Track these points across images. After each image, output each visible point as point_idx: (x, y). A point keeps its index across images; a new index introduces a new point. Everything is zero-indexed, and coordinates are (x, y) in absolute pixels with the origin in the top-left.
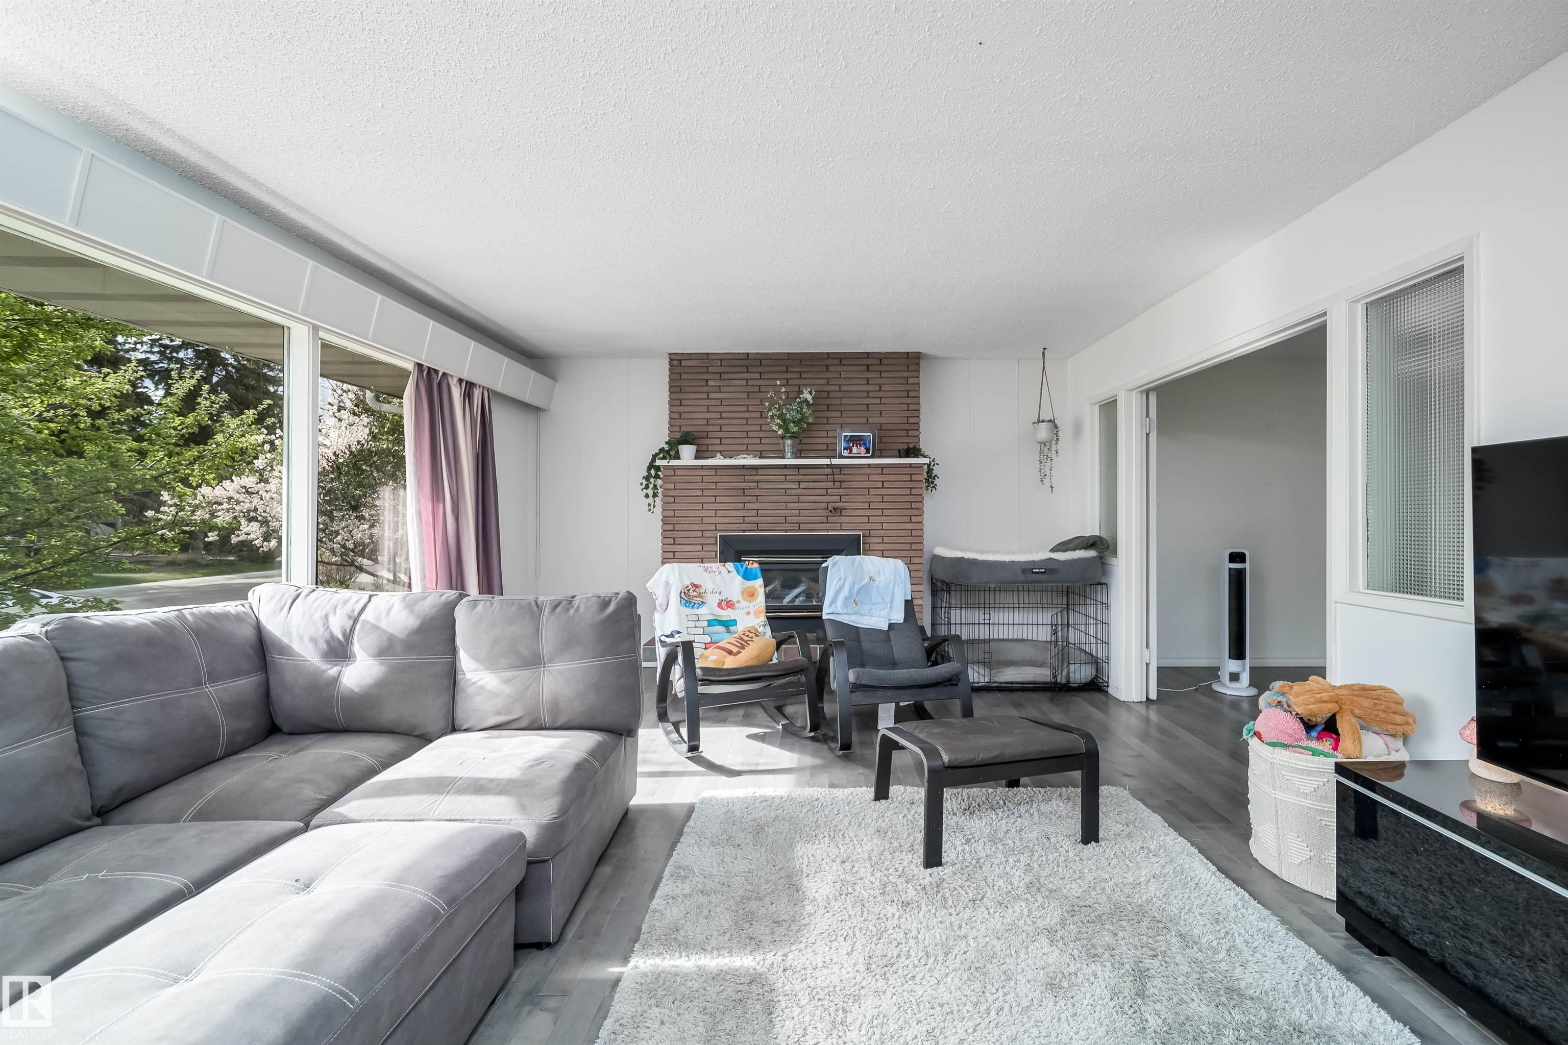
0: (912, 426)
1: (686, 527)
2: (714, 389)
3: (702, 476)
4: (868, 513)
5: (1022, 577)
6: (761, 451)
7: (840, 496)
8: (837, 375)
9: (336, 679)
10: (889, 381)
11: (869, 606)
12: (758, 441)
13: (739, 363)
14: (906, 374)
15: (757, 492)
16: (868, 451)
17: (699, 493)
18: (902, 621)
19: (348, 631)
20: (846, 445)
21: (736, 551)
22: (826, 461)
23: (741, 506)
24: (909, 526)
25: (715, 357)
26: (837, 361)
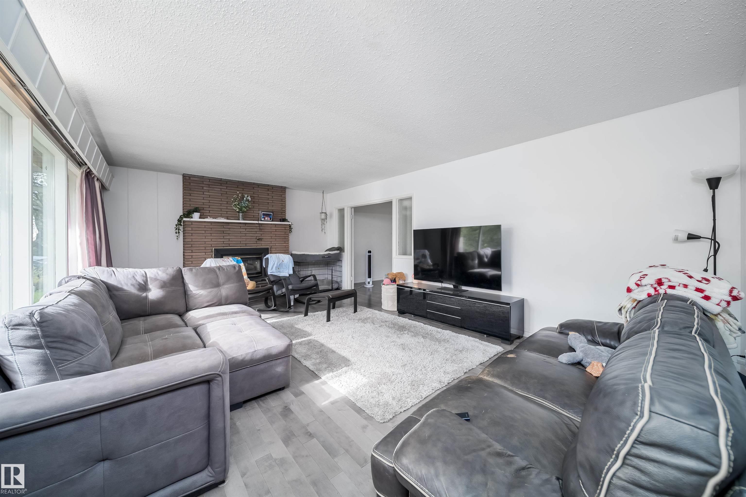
0: (283, 212)
1: (197, 246)
2: (206, 191)
3: (205, 225)
4: (271, 240)
5: (322, 259)
6: (227, 217)
7: (261, 234)
8: (257, 191)
9: (146, 297)
10: (275, 195)
11: (282, 270)
12: (226, 213)
13: (217, 182)
14: (281, 194)
15: (229, 232)
16: (271, 219)
17: (204, 232)
18: (292, 273)
19: (145, 281)
20: (263, 217)
21: (221, 255)
22: (257, 222)
23: (222, 237)
24: (285, 245)
25: (206, 178)
26: (257, 186)
